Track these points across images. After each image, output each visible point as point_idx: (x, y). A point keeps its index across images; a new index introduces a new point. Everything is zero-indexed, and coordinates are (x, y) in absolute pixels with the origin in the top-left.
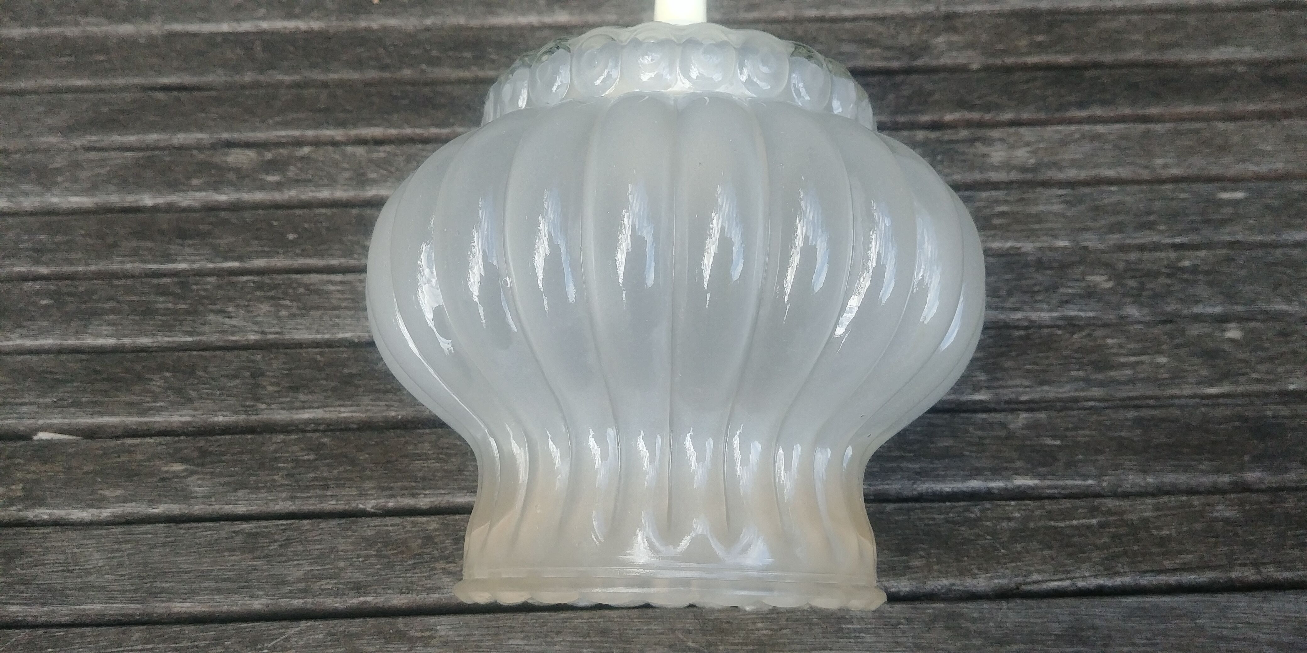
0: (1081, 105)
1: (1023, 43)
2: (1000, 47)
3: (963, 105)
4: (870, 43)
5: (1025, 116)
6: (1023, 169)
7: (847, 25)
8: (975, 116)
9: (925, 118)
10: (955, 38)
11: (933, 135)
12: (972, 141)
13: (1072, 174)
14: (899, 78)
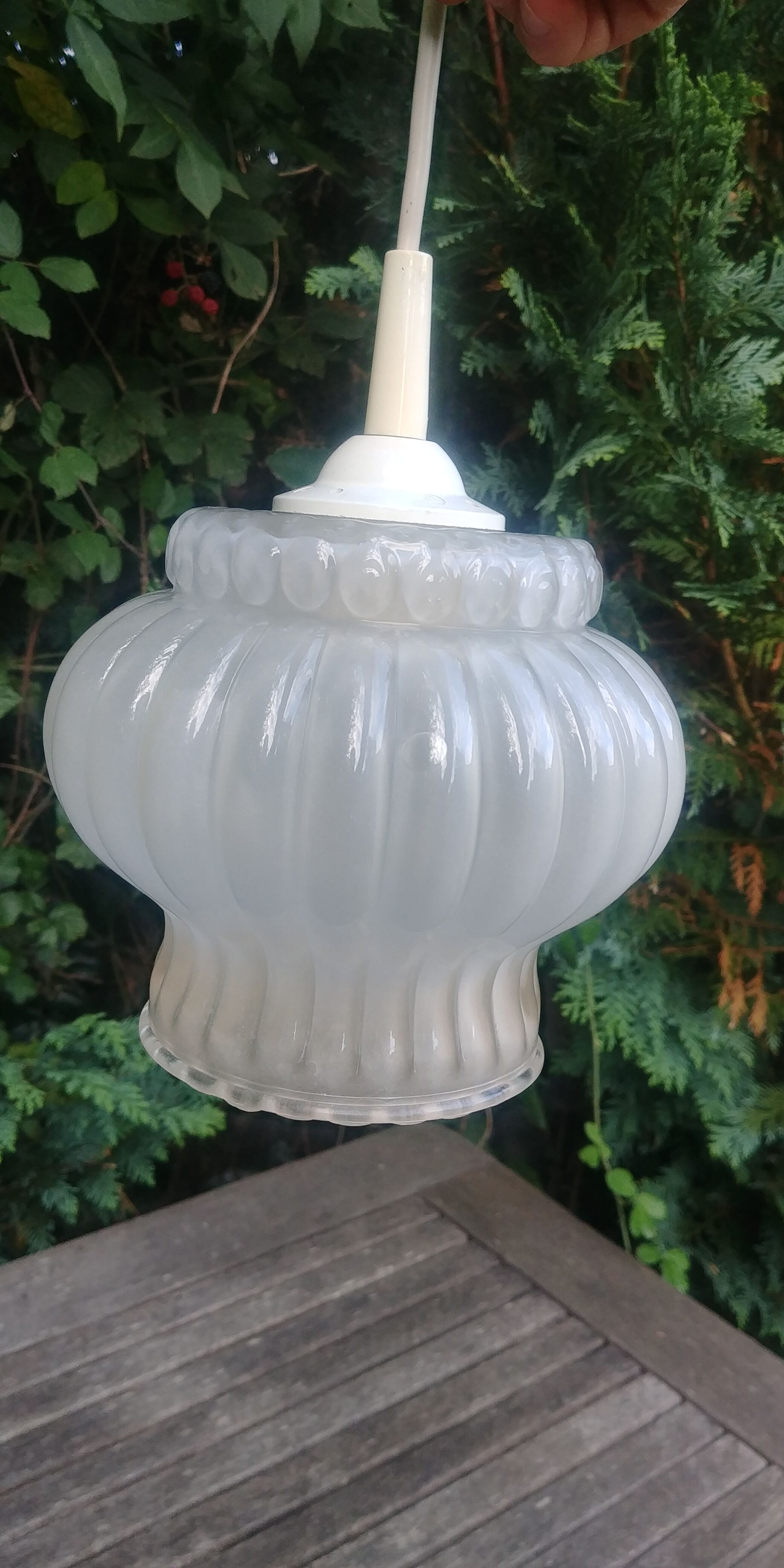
0: (426, 1479)
1: (363, 1450)
2: (351, 1459)
3: (357, 1514)
4: (269, 1494)
5: (400, 1504)
6: (424, 1544)
7: (245, 1487)
8: (369, 1519)
9: (341, 1535)
10: (319, 1465)
11: (354, 1545)
12: (380, 1538)
13: (451, 1533)
14: (305, 1513)
